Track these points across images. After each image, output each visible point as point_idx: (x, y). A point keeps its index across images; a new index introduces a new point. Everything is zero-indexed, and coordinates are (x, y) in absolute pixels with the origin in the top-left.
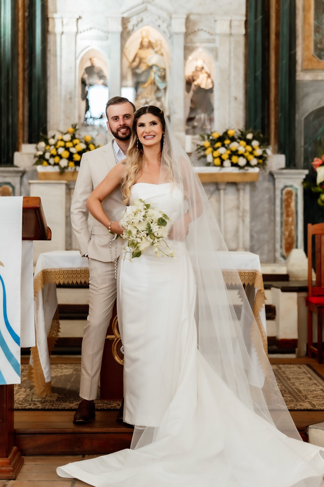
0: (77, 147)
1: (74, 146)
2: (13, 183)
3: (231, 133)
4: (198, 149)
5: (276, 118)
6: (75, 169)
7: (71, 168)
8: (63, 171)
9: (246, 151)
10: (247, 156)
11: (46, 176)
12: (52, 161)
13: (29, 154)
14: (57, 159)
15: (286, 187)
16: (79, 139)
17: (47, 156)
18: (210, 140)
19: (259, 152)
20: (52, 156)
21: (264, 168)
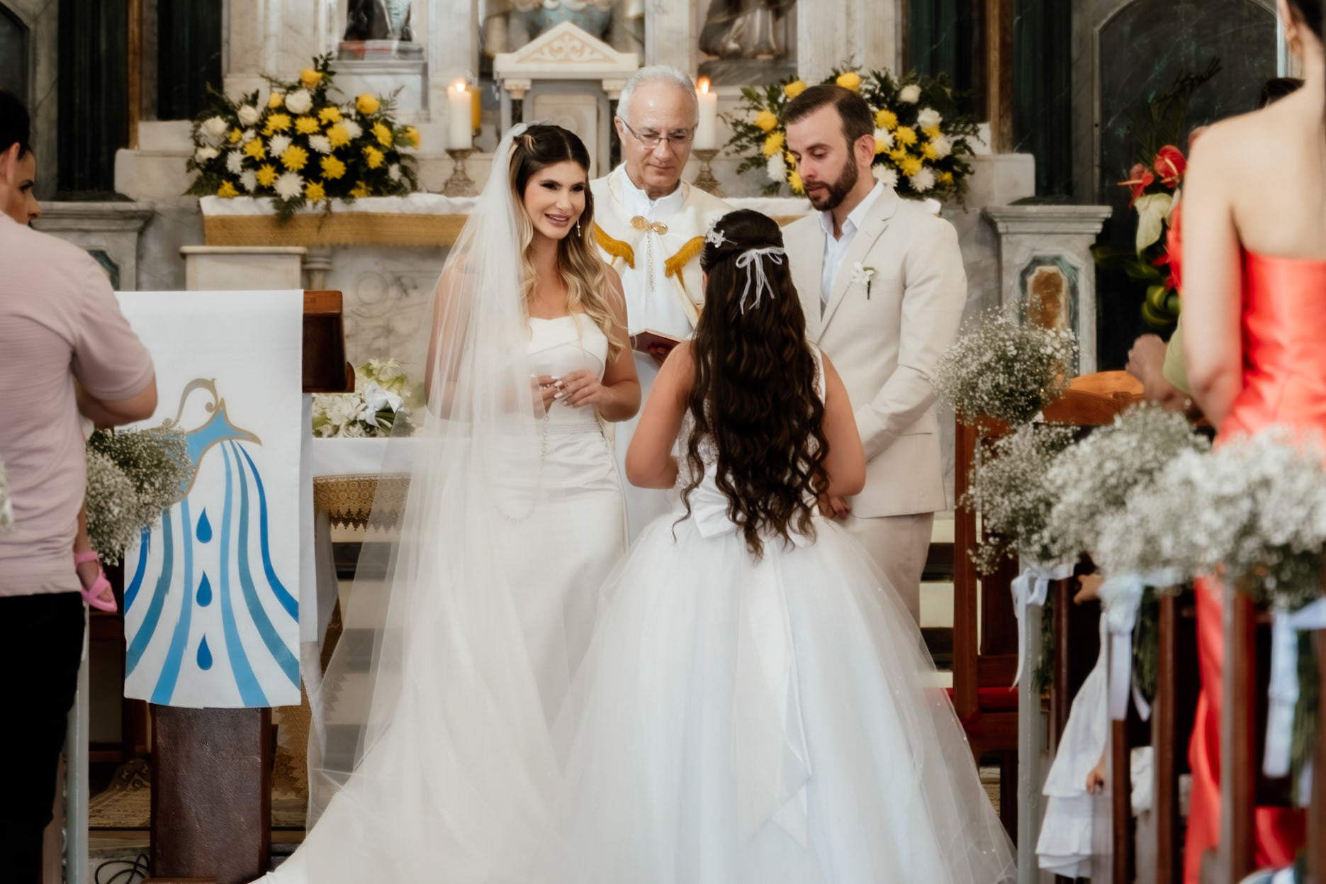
0: (329, 132)
1: (324, 130)
2: (109, 254)
3: (847, 81)
4: (739, 136)
5: (1004, 30)
6: (328, 207)
7: (315, 204)
8: (286, 211)
9: (896, 146)
10: (901, 160)
11: (229, 230)
12: (248, 180)
13: (167, 155)
14: (267, 174)
15: (1037, 262)
16: (336, 105)
17: (234, 162)
18: (776, 107)
19: (940, 146)
20: (252, 164)
21: (960, 201)
